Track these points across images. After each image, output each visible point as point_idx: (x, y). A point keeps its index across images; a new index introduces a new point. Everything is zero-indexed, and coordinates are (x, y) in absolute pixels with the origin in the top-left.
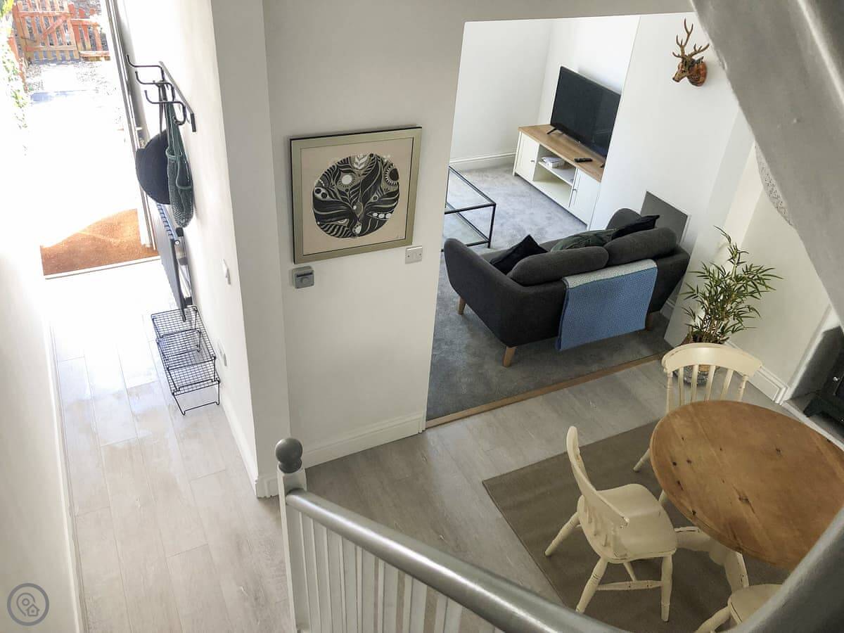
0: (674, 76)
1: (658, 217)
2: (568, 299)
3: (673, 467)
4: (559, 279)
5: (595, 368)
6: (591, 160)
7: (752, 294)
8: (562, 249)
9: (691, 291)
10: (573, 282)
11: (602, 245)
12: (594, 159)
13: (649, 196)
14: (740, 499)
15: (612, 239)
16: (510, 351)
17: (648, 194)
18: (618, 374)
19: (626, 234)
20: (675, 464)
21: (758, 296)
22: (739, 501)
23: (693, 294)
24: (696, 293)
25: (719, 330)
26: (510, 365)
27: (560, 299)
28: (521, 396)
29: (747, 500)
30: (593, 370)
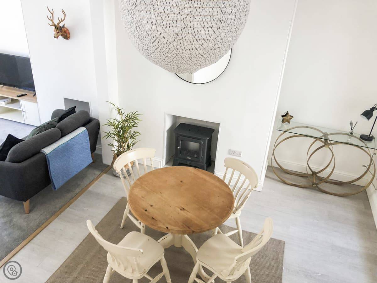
0: (54, 36)
1: (75, 107)
2: (49, 161)
3: (146, 213)
4: (39, 152)
5: (77, 190)
6: (26, 95)
7: (133, 126)
8: (33, 136)
9: (107, 134)
10: (47, 150)
11: (55, 127)
12: (27, 94)
13: (66, 100)
14: (181, 210)
15: (58, 123)
16: (26, 204)
17: (65, 99)
18: (91, 188)
19: (64, 119)
20: (146, 211)
21: (137, 126)
22: (180, 211)
23: (109, 135)
24: (110, 134)
25: (127, 148)
26: (30, 211)
27: (45, 162)
28: (45, 225)
29: (183, 209)
30: (78, 192)
